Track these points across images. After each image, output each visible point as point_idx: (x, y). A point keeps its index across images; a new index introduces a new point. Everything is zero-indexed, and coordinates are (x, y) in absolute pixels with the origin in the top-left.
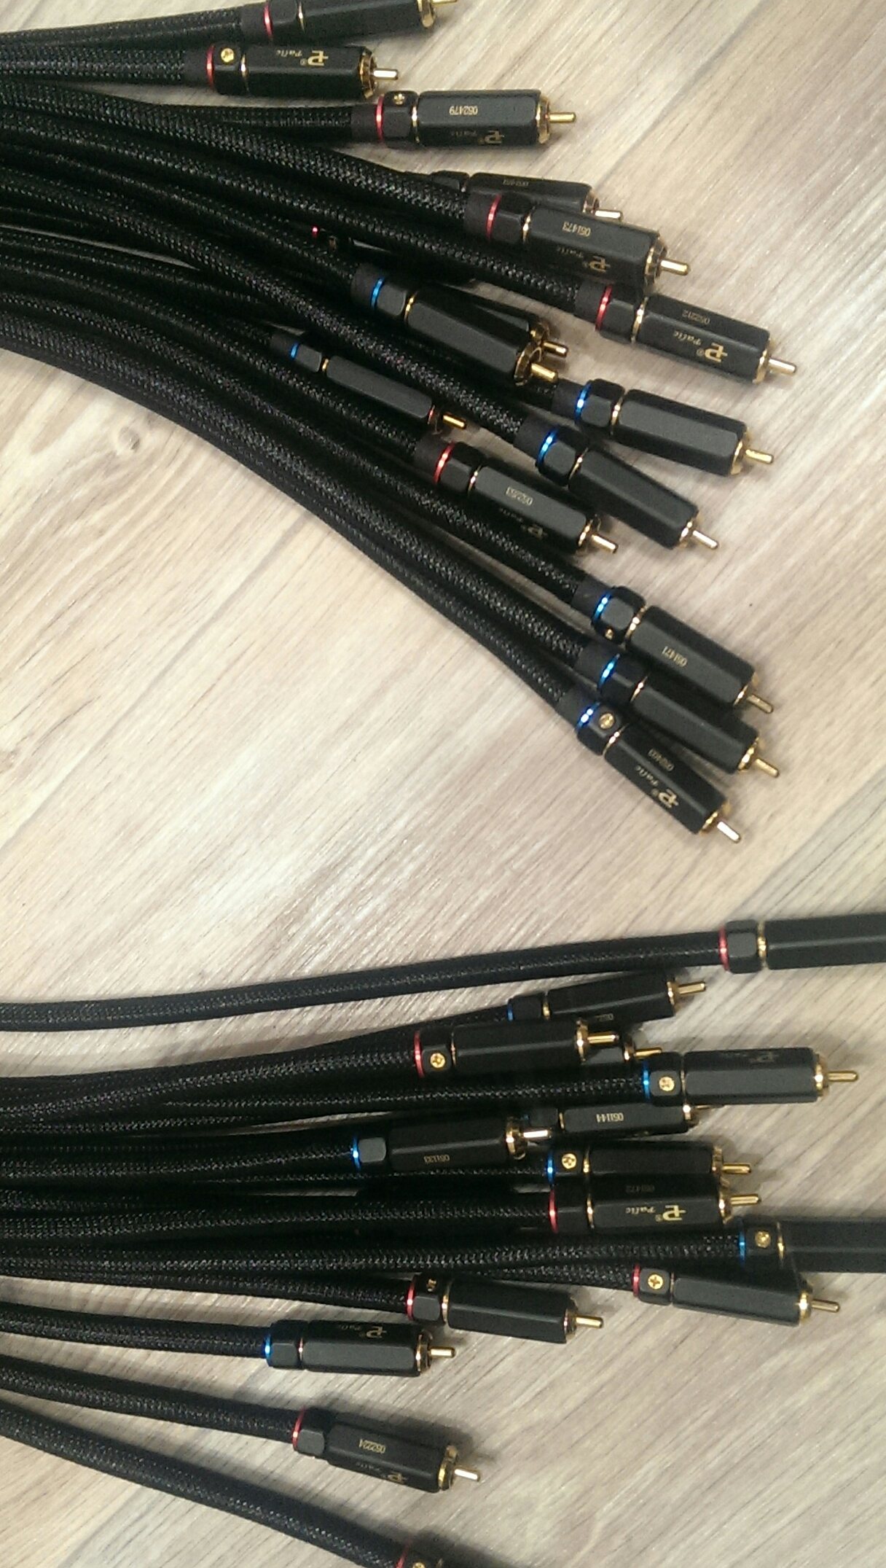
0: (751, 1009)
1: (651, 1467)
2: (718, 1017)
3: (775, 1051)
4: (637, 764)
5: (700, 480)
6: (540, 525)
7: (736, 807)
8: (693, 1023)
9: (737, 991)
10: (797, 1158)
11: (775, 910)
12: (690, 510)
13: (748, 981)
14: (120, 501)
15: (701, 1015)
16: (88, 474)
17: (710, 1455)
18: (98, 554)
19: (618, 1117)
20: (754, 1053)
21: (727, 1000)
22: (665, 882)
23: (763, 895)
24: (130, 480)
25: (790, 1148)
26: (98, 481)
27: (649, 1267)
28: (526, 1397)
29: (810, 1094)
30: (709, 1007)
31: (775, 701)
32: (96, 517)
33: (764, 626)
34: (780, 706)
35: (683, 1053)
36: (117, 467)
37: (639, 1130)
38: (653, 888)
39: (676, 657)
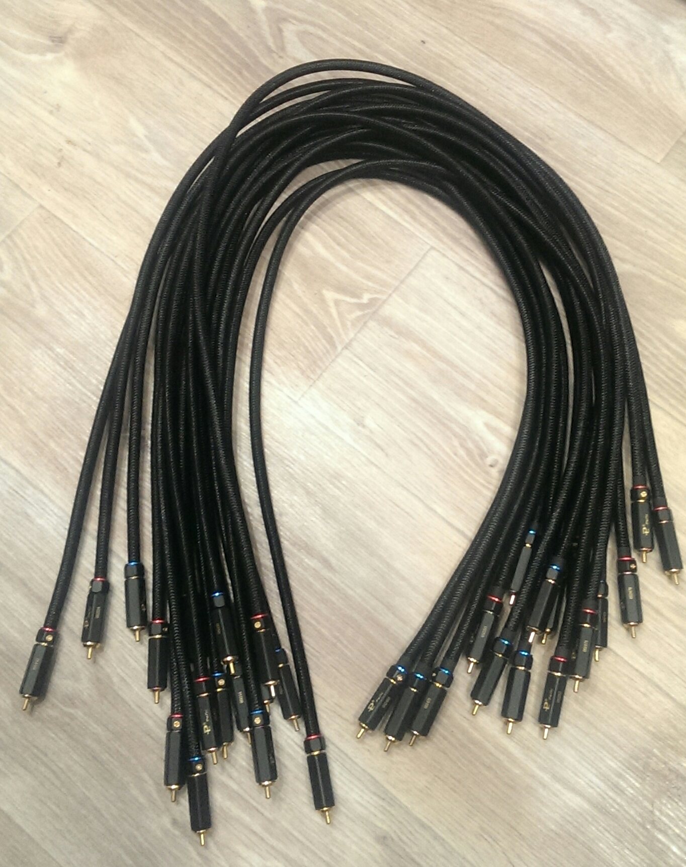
0: (290, 751)
1: (98, 730)
2: (285, 737)
3: (275, 764)
4: (384, 693)
5: (499, 704)
6: (474, 642)
7: (371, 735)
8: (282, 728)
9: (296, 744)
10: (231, 777)
11: (331, 756)
12: (486, 702)
13: (301, 748)
14: (469, 461)
15: (285, 730)
16: (478, 447)
17: (107, 755)
18: (447, 454)
19: (241, 701)
20: (273, 756)
21: (293, 740)
22: (338, 708)
23: (336, 750)
24: (477, 464)
25: (235, 774)
26: (476, 452)
27: (183, 721)
28: (123, 674)
29: (259, 780)
30: (289, 733)
31: (415, 746)
32: (462, 452)
33: (445, 738)
34: (413, 748)
35: (270, 725)
36: (482, 459)
37: (237, 710)
38: (336, 704)
39: (427, 704)
